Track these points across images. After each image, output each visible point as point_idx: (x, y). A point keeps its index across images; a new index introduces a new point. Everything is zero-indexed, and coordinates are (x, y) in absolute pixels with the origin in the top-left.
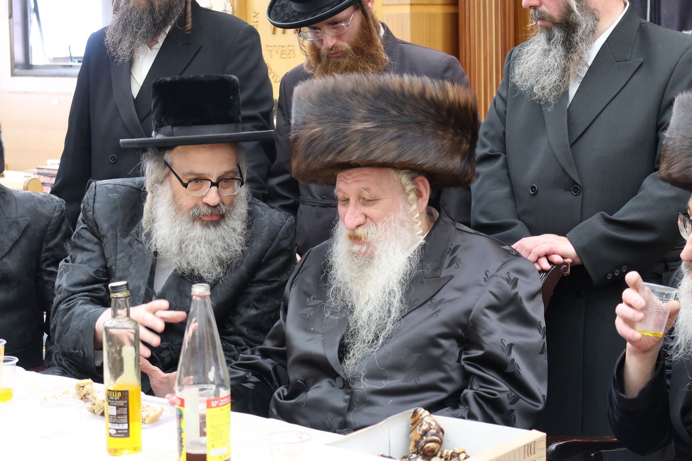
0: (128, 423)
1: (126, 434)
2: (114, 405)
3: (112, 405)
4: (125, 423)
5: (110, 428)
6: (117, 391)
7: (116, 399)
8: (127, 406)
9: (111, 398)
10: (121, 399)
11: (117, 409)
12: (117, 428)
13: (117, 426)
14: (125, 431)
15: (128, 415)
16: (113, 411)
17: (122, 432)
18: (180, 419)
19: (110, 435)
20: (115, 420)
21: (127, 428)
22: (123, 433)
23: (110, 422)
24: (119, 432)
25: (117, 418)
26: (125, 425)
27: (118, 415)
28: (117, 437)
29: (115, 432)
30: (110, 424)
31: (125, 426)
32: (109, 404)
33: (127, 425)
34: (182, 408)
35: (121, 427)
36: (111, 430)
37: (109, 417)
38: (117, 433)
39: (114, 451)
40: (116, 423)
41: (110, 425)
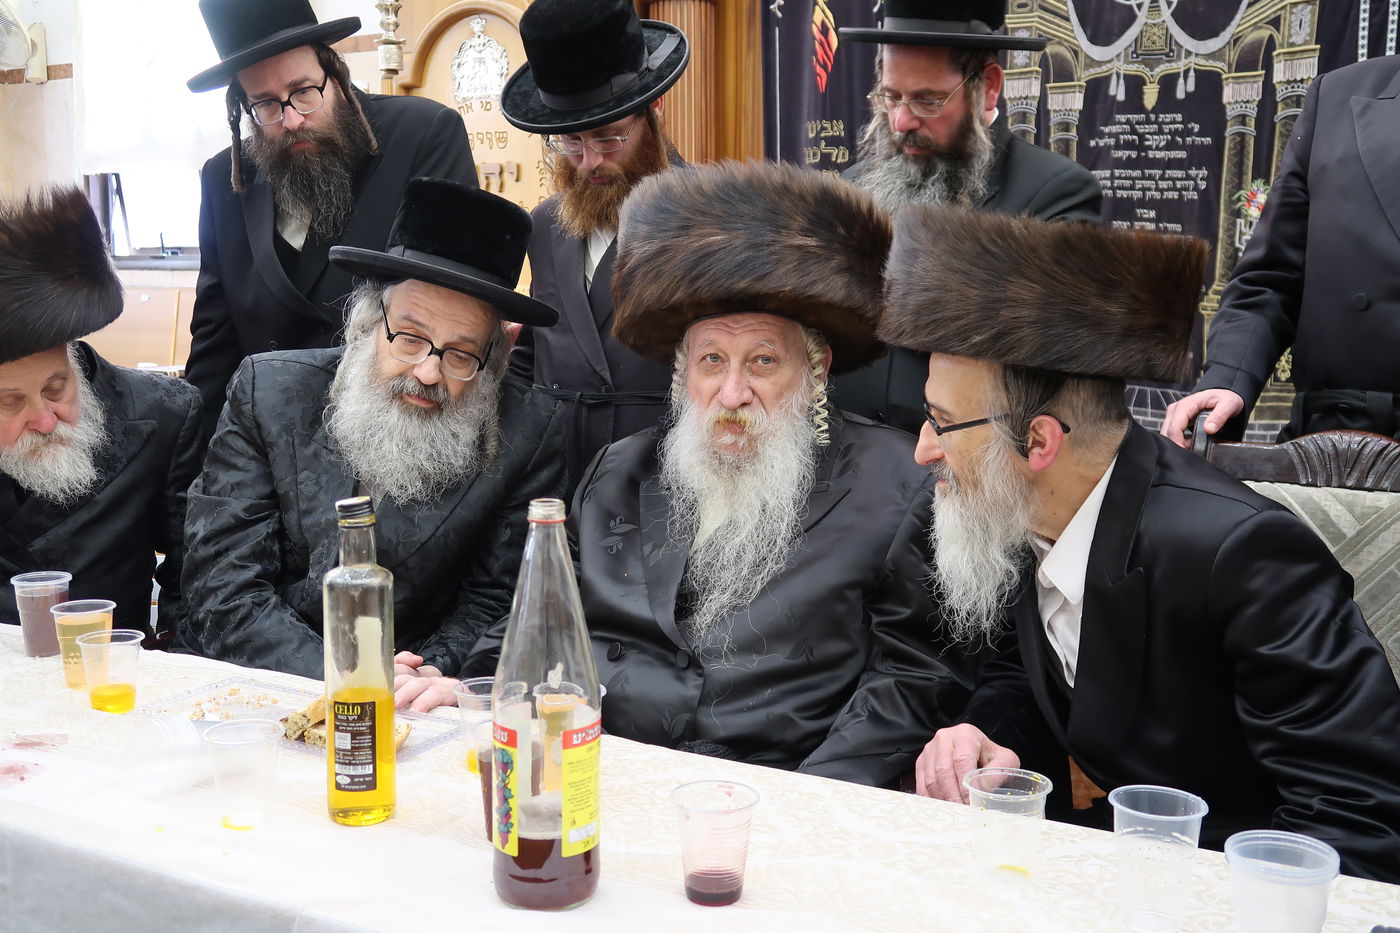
0: (374, 763)
1: (370, 784)
2: (346, 731)
3: (342, 731)
4: (368, 764)
5: (337, 774)
6: (354, 705)
7: (350, 718)
8: (372, 730)
9: (339, 717)
10: (361, 718)
11: (353, 738)
12: (353, 773)
13: (351, 771)
14: (367, 779)
15: (373, 748)
16: (345, 741)
17: (362, 779)
18: (505, 772)
19: (338, 786)
20: (346, 758)
21: (371, 772)
22: (364, 783)
23: (336, 762)
24: (356, 780)
25: (352, 755)
26: (367, 766)
27: (353, 748)
28: (352, 790)
29: (348, 780)
30: (337, 765)
31: (369, 770)
32: (337, 728)
33: (371, 766)
34: (510, 749)
35: (360, 771)
36: (338, 777)
37: (336, 753)
38: (353, 783)
39: (341, 814)
40: (350, 764)
41: (338, 768)
